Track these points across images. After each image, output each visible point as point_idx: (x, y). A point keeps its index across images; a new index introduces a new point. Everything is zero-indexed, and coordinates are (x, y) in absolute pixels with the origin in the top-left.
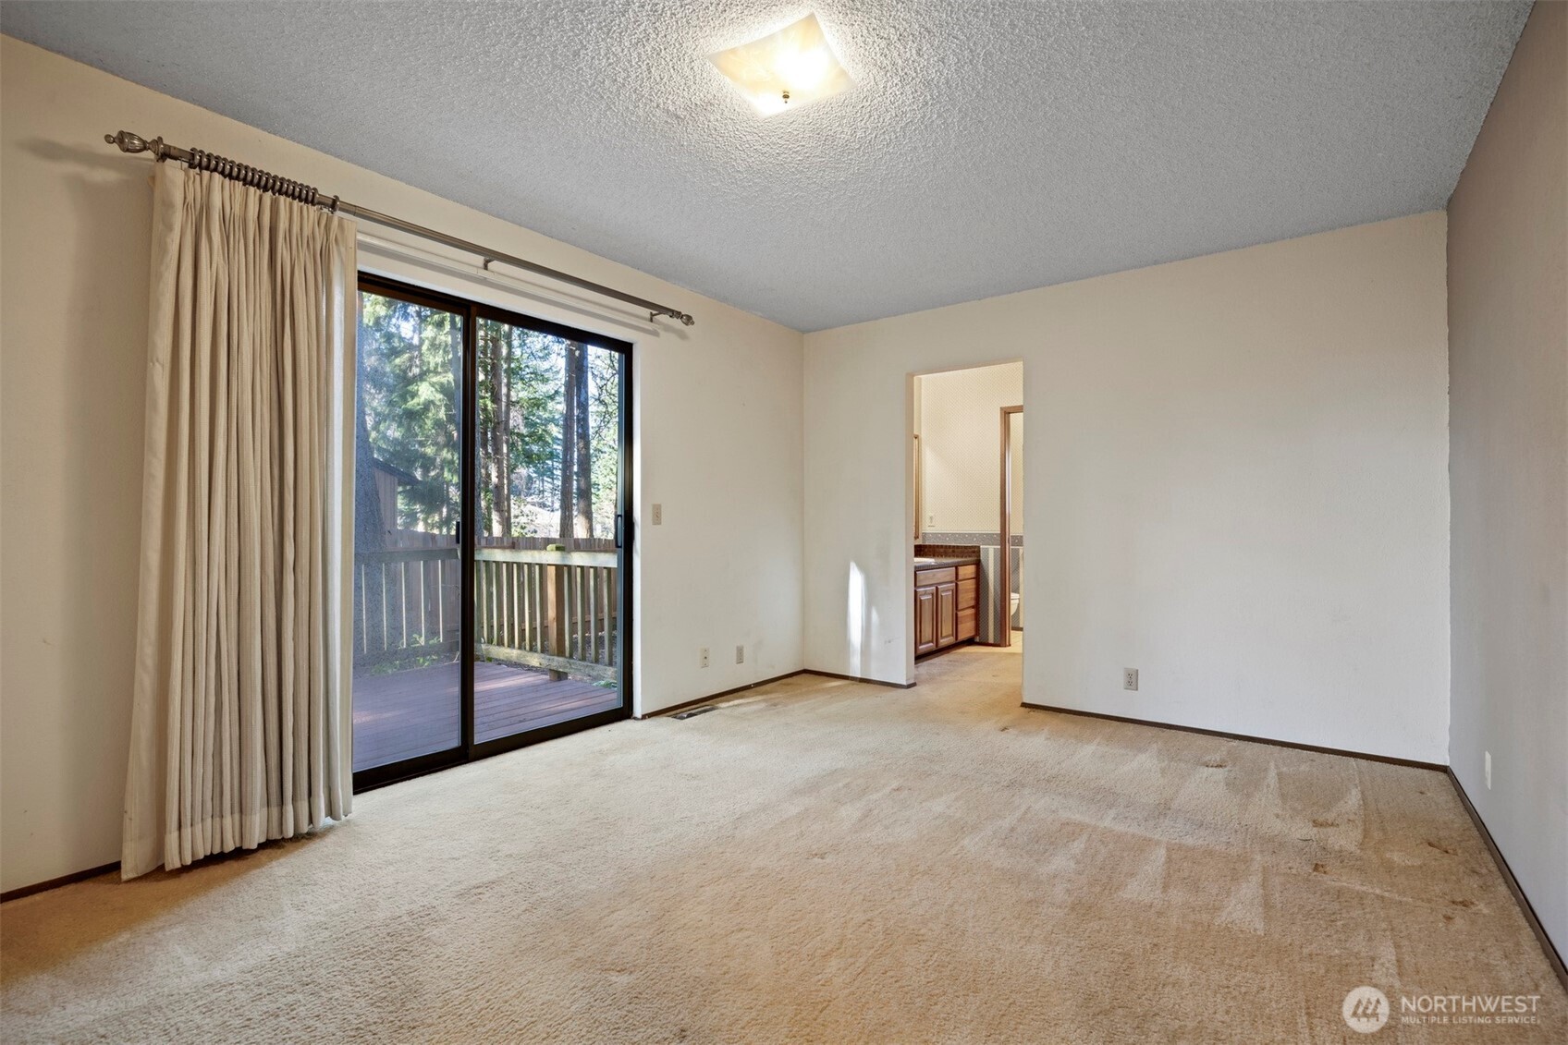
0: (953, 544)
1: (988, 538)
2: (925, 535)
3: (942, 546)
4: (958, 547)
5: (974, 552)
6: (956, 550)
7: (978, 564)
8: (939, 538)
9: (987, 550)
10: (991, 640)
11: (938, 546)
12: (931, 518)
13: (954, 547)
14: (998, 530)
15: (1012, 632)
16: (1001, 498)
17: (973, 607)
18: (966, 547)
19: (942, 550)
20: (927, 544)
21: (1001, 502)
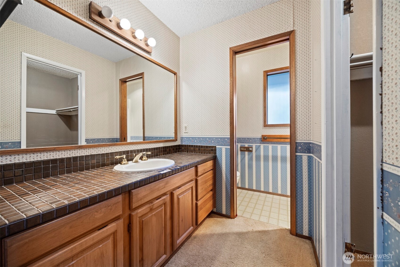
0: (199, 145)
1: (222, 141)
2: (182, 138)
3: (192, 146)
4: (202, 146)
5: (212, 150)
6: (201, 149)
7: (215, 159)
8: (191, 140)
9: (221, 148)
10: (224, 212)
11: (190, 146)
12: (186, 127)
13: (199, 146)
14: (227, 135)
15: (238, 190)
16: (230, 112)
17: (211, 190)
18: (207, 147)
19: (192, 148)
20: (184, 144)
21: (230, 115)
